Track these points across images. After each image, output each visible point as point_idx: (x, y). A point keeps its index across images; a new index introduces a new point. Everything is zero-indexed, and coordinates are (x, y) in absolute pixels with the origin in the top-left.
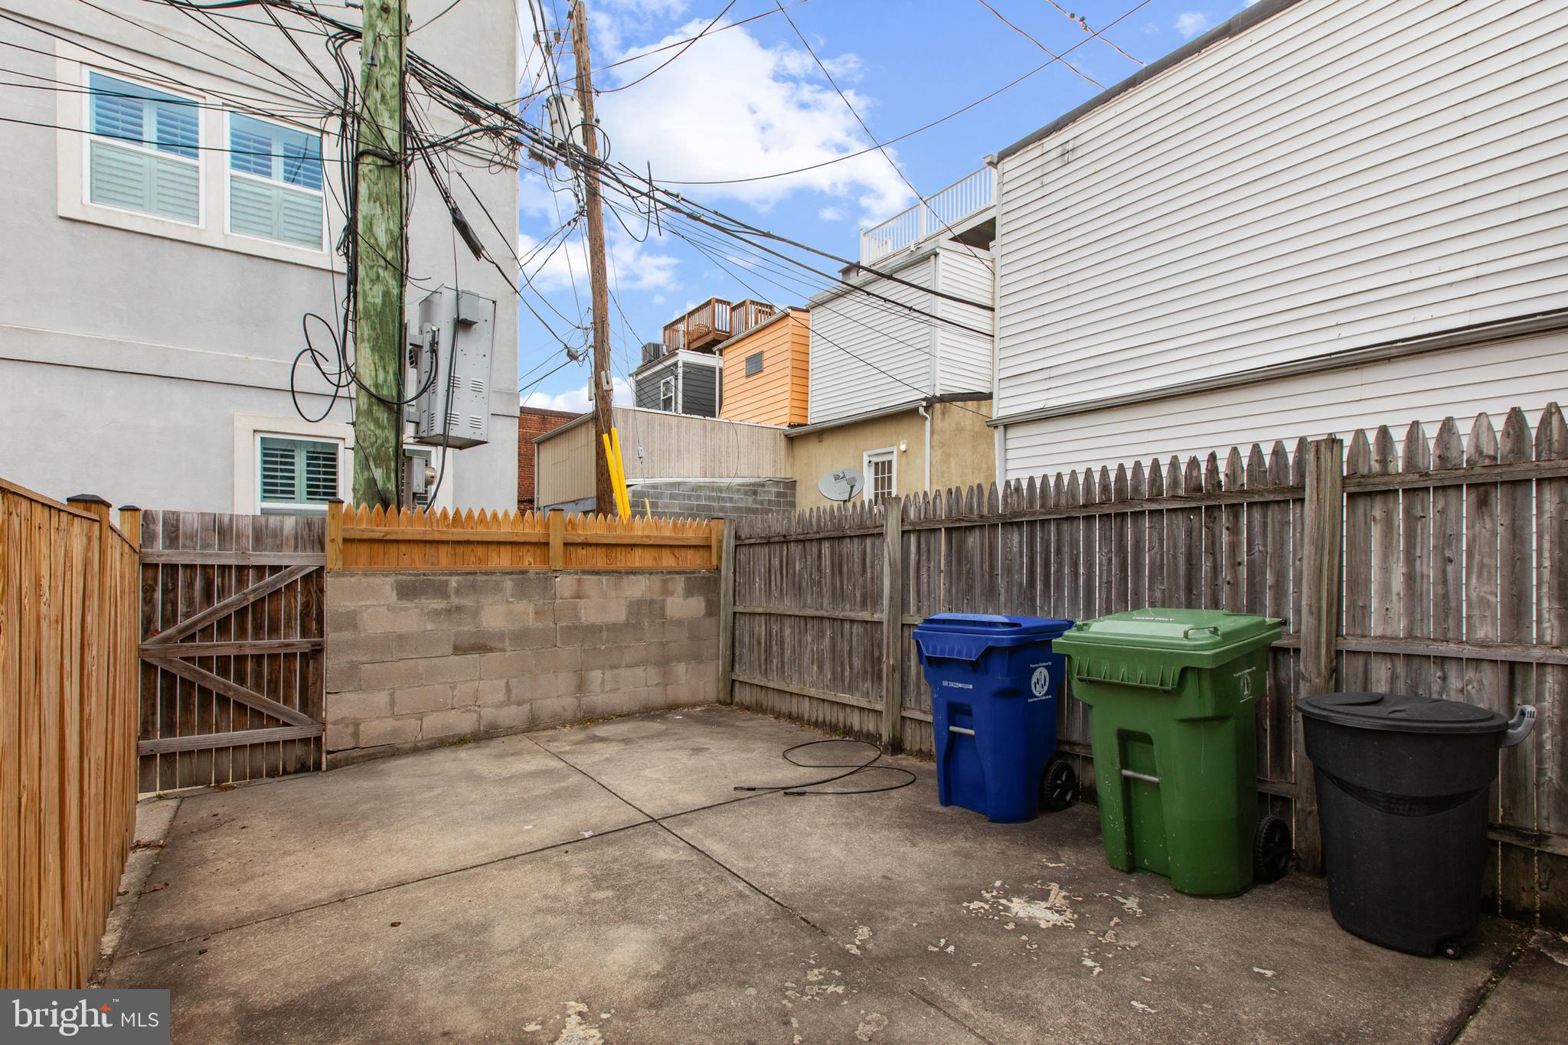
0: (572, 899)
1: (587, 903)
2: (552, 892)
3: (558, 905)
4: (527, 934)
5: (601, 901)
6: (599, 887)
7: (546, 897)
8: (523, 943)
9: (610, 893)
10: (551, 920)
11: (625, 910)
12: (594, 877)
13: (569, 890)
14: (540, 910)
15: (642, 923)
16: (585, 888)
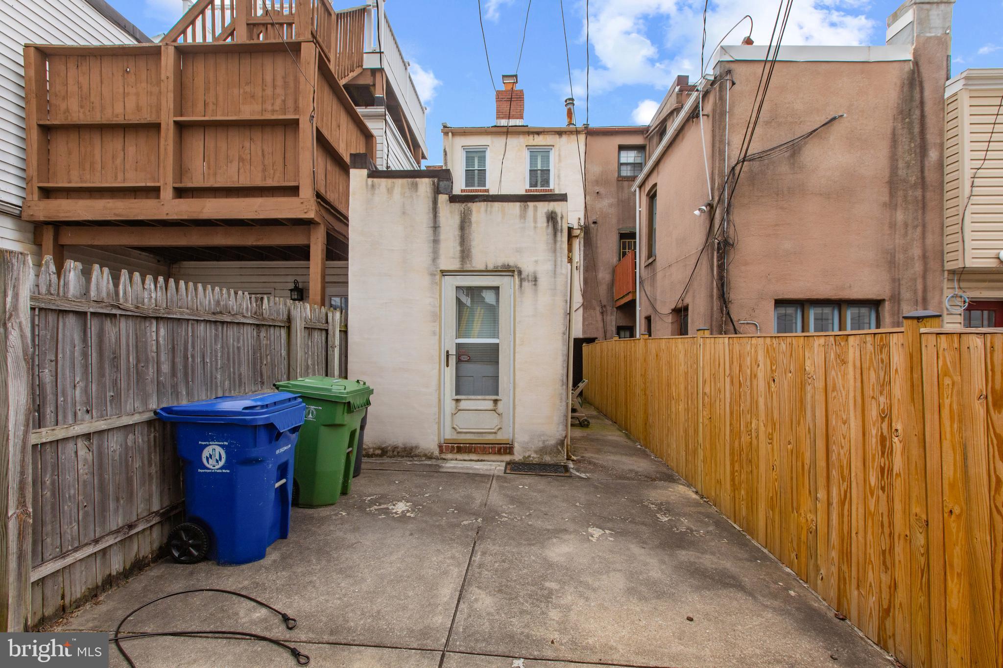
0: (572, 590)
1: (564, 583)
2: (581, 602)
3: (581, 589)
4: (604, 577)
5: (556, 581)
6: (551, 592)
7: (587, 599)
8: (608, 572)
9: (547, 584)
10: (590, 580)
11: (547, 569)
12: (548, 602)
13: (569, 598)
14: (594, 590)
15: (545, 559)
16: (559, 595)
